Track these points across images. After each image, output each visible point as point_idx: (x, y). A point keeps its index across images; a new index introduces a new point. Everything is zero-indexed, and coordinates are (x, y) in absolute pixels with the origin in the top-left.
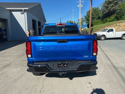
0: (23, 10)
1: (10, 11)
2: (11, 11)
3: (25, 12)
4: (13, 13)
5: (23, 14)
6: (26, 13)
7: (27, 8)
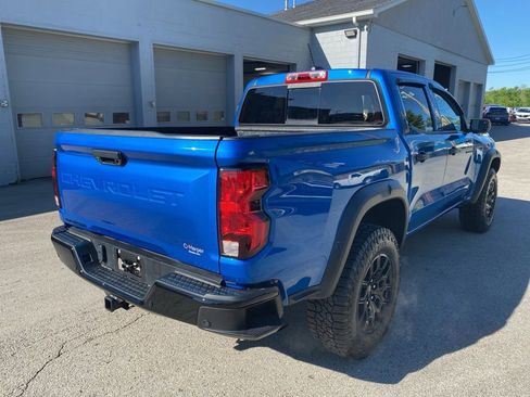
0: (354, 20)
1: (308, 32)
2: (313, 29)
3: (362, 29)
4: (320, 36)
5: (355, 37)
6: (365, 34)
7: (370, 12)
